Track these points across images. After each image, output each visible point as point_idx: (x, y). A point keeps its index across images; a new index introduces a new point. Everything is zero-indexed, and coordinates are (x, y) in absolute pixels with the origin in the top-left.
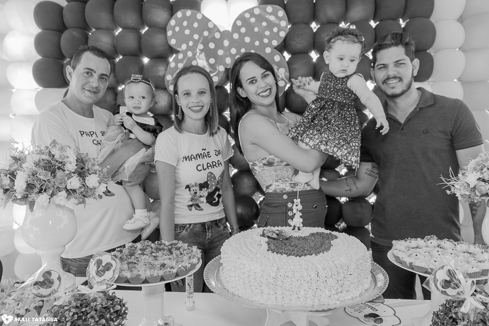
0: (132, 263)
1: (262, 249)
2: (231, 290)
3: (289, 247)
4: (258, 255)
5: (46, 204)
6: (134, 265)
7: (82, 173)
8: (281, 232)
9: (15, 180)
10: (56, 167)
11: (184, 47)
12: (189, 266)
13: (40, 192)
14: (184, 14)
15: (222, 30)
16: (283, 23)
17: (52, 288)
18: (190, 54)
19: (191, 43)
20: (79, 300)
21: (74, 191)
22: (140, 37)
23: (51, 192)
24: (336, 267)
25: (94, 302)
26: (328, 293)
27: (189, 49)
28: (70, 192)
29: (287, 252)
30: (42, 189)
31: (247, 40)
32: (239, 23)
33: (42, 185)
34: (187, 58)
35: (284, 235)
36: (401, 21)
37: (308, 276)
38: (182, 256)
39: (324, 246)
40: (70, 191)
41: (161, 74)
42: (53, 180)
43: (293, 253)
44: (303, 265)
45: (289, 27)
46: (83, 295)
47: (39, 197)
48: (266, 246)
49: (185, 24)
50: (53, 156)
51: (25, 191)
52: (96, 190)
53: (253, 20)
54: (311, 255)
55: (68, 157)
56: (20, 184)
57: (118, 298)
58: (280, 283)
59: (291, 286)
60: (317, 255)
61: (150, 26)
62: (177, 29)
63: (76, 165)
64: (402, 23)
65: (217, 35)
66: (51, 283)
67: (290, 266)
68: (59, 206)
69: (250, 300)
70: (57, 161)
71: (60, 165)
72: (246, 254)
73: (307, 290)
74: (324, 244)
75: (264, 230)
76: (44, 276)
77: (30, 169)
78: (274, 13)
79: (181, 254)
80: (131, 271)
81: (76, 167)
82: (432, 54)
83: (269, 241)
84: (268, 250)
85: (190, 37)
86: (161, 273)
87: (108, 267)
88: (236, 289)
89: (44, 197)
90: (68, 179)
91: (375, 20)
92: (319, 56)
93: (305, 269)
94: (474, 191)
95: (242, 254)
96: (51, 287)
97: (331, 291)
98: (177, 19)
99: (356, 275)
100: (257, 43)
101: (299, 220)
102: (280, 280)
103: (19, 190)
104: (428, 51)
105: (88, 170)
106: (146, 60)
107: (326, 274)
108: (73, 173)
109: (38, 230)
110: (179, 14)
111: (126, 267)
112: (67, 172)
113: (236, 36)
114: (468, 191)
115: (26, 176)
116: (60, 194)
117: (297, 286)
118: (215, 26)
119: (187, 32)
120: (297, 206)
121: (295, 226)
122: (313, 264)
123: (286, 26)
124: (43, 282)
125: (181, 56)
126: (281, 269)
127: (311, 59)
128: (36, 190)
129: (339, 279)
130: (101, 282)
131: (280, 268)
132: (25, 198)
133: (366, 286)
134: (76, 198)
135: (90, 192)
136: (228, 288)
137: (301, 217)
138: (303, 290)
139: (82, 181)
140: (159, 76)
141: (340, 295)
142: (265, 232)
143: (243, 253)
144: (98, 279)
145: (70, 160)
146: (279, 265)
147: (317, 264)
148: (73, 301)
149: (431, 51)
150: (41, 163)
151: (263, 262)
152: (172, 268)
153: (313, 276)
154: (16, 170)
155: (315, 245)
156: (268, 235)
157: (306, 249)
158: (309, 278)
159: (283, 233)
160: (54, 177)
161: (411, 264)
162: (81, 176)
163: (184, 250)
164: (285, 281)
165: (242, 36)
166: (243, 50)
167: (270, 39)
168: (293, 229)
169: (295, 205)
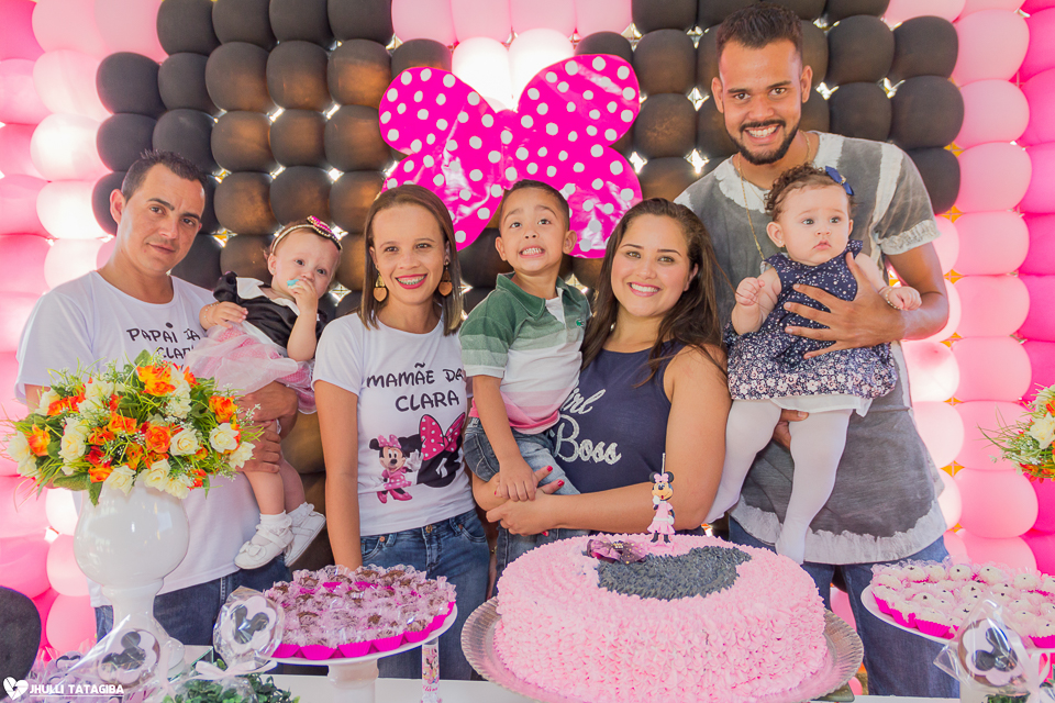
0: (307, 613)
1: (586, 583)
2: (521, 673)
3: (645, 578)
4: (578, 597)
5: (125, 488)
6: (313, 619)
7: (201, 421)
8: (627, 545)
9: (63, 438)
10: (149, 409)
11: (416, 146)
12: (430, 619)
13: (114, 462)
14: (416, 78)
15: (496, 111)
16: (630, 93)
17: (142, 668)
18: (428, 161)
19: (431, 139)
20: (199, 694)
21: (185, 459)
22: (322, 125)
23: (136, 461)
24: (748, 622)
25: (229, 698)
26: (730, 680)
27: (427, 150)
28: (178, 462)
29: (639, 589)
30: (117, 457)
31: (552, 129)
32: (534, 94)
33: (118, 448)
34: (422, 169)
35: (633, 552)
36: (887, 82)
37: (686, 642)
38: (414, 598)
39: (720, 576)
40: (178, 460)
42: (141, 437)
43: (653, 591)
44: (676, 619)
45: (641, 100)
46: (206, 683)
47: (112, 474)
48: (596, 578)
49: (418, 97)
50: (142, 385)
51: (83, 461)
52: (231, 458)
53: (564, 87)
54: (693, 595)
55: (173, 388)
56: (72, 447)
57: (280, 691)
58: (624, 657)
59: (648, 663)
60: (704, 597)
61: (343, 103)
62: (402, 109)
63: (191, 405)
64: (890, 89)
65: (488, 121)
66: (140, 656)
67: (646, 619)
68: (153, 491)
69: (561, 693)
70: (150, 397)
71: (157, 405)
72: (552, 595)
73: (685, 672)
74: (722, 572)
75: (591, 541)
76: (124, 641)
77: (94, 414)
78: (610, 72)
79: (413, 594)
80: (307, 632)
81: (190, 409)
82: (957, 154)
83: (601, 566)
84: (599, 586)
85: (429, 126)
86: (371, 635)
87: (259, 622)
88: (531, 670)
89: (122, 473)
90: (173, 435)
91: (829, 82)
92: (707, 161)
93: (678, 626)
94: (1049, 457)
95: (543, 593)
96: (138, 666)
97: (736, 674)
98: (401, 88)
99: (791, 639)
100: (573, 136)
102: (625, 651)
103: (71, 459)
104: (947, 148)
105: (216, 414)
106: (334, 175)
107: (724, 637)
108: (183, 420)
109: (108, 543)
110: (406, 77)
111: (295, 622)
112: (171, 419)
113: (527, 122)
114: (1035, 456)
115: (85, 429)
116: (155, 466)
117: (662, 664)
118: (483, 101)
119: (423, 114)
120: (661, 488)
121: (657, 534)
122: (696, 616)
123: (636, 99)
124: (124, 654)
125: (409, 166)
126: (628, 626)
127: (692, 168)
128: (106, 459)
129: (753, 648)
130: (244, 655)
131: (625, 624)
132: (82, 474)
133: (814, 665)
134: (189, 475)
135: (218, 461)
136: (514, 669)
137: (670, 512)
138: (674, 673)
139: (201, 438)
141: (756, 683)
142: (593, 546)
143: (546, 591)
144: (239, 648)
145: (177, 392)
146: (624, 619)
147: (705, 616)
148: (185, 696)
149: (953, 148)
150: (116, 402)
151: (590, 612)
152: (394, 623)
153: (696, 641)
154: (63, 416)
155: (700, 576)
156: (598, 552)
157: (683, 582)
158: (687, 647)
159: (632, 547)
160: (144, 429)
161: (912, 616)
162: (199, 428)
163: (418, 586)
164: (637, 653)
165: (540, 122)
166: (543, 152)
167: (601, 126)
168: (654, 540)
169: (656, 487)
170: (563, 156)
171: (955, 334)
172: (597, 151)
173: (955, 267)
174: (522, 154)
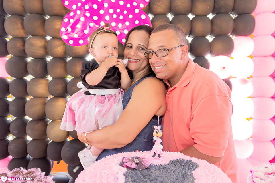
8: (141, 159)
11: (74, 7)
18: (79, 12)
19: (79, 4)
27: (78, 8)
31: (122, 3)
34: (76, 15)
35: (144, 164)
41: (58, 27)
75: (124, 157)
82: (254, 16)
83: (127, 173)
92: (173, 17)
100: (129, 6)
101: (159, 147)
104: (251, 14)
106: (47, 17)
120: (157, 133)
121: (155, 153)
125: (72, 14)
127: (168, 18)
137: (161, 143)
140: (56, 29)
142: (124, 161)
149: (253, 14)
159: (143, 161)
166: (118, 11)
167: (138, 2)
168: (154, 156)
169: (155, 132)
170: (125, 12)
171: (251, 76)
172: (137, 11)
173: (252, 54)
174: (111, 11)
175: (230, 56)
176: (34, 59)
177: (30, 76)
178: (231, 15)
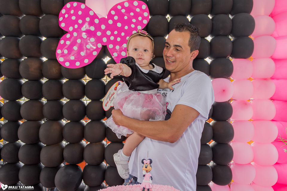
11: (71, 29)
14: (72, 6)
15: (100, 18)
16: (146, 14)
18: (75, 34)
19: (76, 26)
27: (75, 30)
31: (119, 25)
32: (113, 13)
34: (73, 37)
36: (230, 15)
41: (53, 49)
45: (150, 17)
49: (72, 12)
53: (123, 11)
61: (47, 14)
62: (66, 16)
64: (231, 17)
65: (97, 21)
78: (139, 6)
82: (253, 39)
85: (76, 22)
91: (212, 14)
98: (67, 9)
100: (126, 28)
101: (148, 181)
104: (249, 37)
110: (68, 5)
113: (111, 22)
118: (95, 14)
119: (74, 18)
120: (146, 167)
123: (148, 16)
125: (68, 36)
149: (251, 37)
165: (115, 22)
166: (116, 33)
167: (136, 25)
170: (123, 34)
174: (109, 33)
175: (230, 78)
176: (29, 80)
177: (23, 98)
178: (230, 37)
